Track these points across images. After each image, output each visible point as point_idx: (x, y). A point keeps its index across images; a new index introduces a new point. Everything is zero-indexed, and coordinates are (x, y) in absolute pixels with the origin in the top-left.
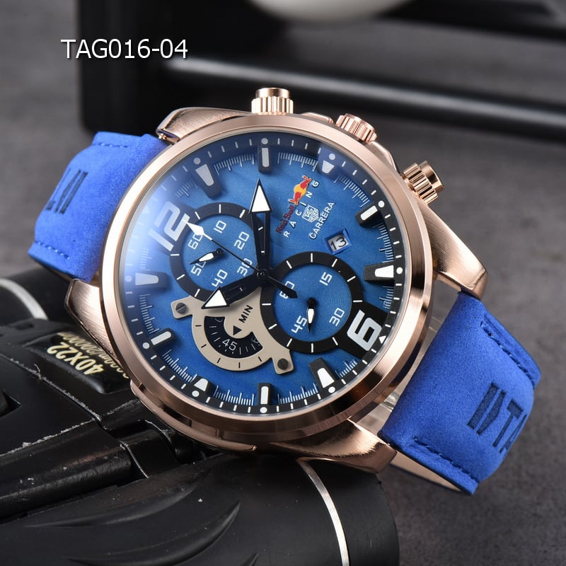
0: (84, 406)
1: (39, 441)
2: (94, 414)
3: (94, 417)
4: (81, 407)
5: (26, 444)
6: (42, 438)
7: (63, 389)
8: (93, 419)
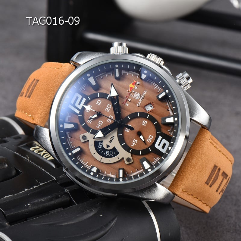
0: (48, 173)
1: (32, 188)
2: (53, 177)
3: (53, 178)
4: (47, 174)
5: (26, 190)
6: (32, 187)
7: (39, 166)
8: (53, 179)
